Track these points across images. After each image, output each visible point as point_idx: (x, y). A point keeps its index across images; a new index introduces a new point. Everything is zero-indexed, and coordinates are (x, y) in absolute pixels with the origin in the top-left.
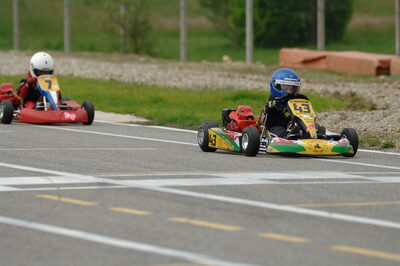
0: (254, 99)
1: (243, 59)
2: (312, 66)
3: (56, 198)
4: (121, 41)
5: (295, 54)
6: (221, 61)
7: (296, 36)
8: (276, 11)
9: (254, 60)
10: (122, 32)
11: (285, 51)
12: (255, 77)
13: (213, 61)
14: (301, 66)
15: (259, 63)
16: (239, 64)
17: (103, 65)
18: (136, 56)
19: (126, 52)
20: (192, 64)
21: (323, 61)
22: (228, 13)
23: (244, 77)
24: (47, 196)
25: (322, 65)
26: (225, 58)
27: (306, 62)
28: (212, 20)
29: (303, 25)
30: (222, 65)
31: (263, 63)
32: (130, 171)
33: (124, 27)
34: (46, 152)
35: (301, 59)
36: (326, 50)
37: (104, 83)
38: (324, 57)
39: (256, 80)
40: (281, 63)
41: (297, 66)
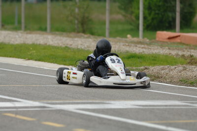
0: (139, 58)
1: (138, 36)
2: (172, 41)
4: (76, 26)
5: (164, 34)
6: (126, 37)
7: (167, 25)
8: (157, 12)
9: (144, 37)
10: (76, 22)
11: (159, 32)
12: (142, 46)
13: (122, 37)
14: (168, 40)
15: (146, 38)
16: (135, 39)
18: (83, 34)
19: (78, 32)
20: (111, 39)
21: (178, 38)
23: (136, 46)
25: (178, 40)
26: (129, 36)
27: (170, 38)
28: (124, 16)
29: (171, 19)
30: (127, 39)
31: (148, 38)
33: (77, 19)
35: (168, 37)
36: (180, 32)
38: (179, 36)
39: (143, 48)
40: (157, 39)
41: (165, 40)
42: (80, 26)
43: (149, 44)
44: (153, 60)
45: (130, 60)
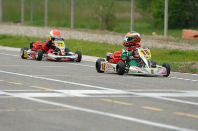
1: (163, 34)
3: (111, 101)
4: (100, 23)
5: (190, 33)
6: (152, 35)
7: (184, 24)
9: (168, 36)
10: (101, 19)
11: (184, 30)
13: (148, 34)
14: (193, 38)
15: (171, 36)
16: (161, 36)
18: (108, 31)
19: (103, 29)
22: (150, 11)
23: (168, 43)
24: (106, 100)
26: (154, 33)
27: (196, 36)
30: (153, 37)
31: (173, 36)
32: (140, 89)
34: (92, 78)
35: (193, 35)
37: (101, 44)
39: (175, 45)
40: (183, 37)
41: (191, 38)
42: (104, 23)
43: (178, 42)
44: (195, 56)
45: (172, 55)
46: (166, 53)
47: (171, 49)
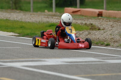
1: (52, 11)
2: (75, 14)
4: (11, 5)
6: (44, 12)
11: (66, 8)
12: (56, 18)
13: (42, 12)
15: (57, 12)
16: (50, 13)
17: (4, 14)
19: (13, 9)
20: (35, 13)
21: (79, 12)
23: (53, 18)
25: (79, 13)
26: (46, 11)
27: (74, 12)
30: (45, 13)
31: (59, 12)
35: (72, 11)
36: (80, 8)
38: (80, 11)
42: (13, 5)
45: (51, 27)
46: (46, 26)
47: (52, 22)
